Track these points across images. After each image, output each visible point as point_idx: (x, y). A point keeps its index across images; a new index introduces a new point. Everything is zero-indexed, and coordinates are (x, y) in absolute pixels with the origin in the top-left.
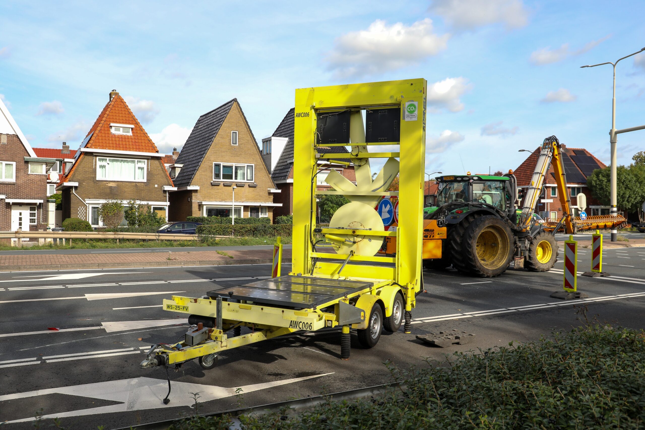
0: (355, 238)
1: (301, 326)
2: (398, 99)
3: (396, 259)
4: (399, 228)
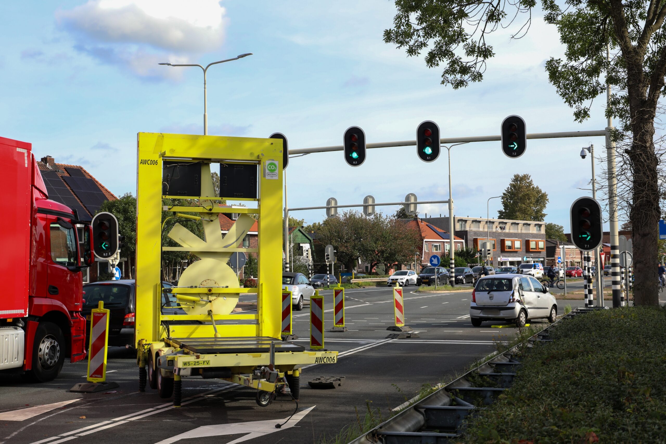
0: (210, 296)
1: (325, 361)
2: (258, 156)
3: (259, 315)
4: (262, 285)
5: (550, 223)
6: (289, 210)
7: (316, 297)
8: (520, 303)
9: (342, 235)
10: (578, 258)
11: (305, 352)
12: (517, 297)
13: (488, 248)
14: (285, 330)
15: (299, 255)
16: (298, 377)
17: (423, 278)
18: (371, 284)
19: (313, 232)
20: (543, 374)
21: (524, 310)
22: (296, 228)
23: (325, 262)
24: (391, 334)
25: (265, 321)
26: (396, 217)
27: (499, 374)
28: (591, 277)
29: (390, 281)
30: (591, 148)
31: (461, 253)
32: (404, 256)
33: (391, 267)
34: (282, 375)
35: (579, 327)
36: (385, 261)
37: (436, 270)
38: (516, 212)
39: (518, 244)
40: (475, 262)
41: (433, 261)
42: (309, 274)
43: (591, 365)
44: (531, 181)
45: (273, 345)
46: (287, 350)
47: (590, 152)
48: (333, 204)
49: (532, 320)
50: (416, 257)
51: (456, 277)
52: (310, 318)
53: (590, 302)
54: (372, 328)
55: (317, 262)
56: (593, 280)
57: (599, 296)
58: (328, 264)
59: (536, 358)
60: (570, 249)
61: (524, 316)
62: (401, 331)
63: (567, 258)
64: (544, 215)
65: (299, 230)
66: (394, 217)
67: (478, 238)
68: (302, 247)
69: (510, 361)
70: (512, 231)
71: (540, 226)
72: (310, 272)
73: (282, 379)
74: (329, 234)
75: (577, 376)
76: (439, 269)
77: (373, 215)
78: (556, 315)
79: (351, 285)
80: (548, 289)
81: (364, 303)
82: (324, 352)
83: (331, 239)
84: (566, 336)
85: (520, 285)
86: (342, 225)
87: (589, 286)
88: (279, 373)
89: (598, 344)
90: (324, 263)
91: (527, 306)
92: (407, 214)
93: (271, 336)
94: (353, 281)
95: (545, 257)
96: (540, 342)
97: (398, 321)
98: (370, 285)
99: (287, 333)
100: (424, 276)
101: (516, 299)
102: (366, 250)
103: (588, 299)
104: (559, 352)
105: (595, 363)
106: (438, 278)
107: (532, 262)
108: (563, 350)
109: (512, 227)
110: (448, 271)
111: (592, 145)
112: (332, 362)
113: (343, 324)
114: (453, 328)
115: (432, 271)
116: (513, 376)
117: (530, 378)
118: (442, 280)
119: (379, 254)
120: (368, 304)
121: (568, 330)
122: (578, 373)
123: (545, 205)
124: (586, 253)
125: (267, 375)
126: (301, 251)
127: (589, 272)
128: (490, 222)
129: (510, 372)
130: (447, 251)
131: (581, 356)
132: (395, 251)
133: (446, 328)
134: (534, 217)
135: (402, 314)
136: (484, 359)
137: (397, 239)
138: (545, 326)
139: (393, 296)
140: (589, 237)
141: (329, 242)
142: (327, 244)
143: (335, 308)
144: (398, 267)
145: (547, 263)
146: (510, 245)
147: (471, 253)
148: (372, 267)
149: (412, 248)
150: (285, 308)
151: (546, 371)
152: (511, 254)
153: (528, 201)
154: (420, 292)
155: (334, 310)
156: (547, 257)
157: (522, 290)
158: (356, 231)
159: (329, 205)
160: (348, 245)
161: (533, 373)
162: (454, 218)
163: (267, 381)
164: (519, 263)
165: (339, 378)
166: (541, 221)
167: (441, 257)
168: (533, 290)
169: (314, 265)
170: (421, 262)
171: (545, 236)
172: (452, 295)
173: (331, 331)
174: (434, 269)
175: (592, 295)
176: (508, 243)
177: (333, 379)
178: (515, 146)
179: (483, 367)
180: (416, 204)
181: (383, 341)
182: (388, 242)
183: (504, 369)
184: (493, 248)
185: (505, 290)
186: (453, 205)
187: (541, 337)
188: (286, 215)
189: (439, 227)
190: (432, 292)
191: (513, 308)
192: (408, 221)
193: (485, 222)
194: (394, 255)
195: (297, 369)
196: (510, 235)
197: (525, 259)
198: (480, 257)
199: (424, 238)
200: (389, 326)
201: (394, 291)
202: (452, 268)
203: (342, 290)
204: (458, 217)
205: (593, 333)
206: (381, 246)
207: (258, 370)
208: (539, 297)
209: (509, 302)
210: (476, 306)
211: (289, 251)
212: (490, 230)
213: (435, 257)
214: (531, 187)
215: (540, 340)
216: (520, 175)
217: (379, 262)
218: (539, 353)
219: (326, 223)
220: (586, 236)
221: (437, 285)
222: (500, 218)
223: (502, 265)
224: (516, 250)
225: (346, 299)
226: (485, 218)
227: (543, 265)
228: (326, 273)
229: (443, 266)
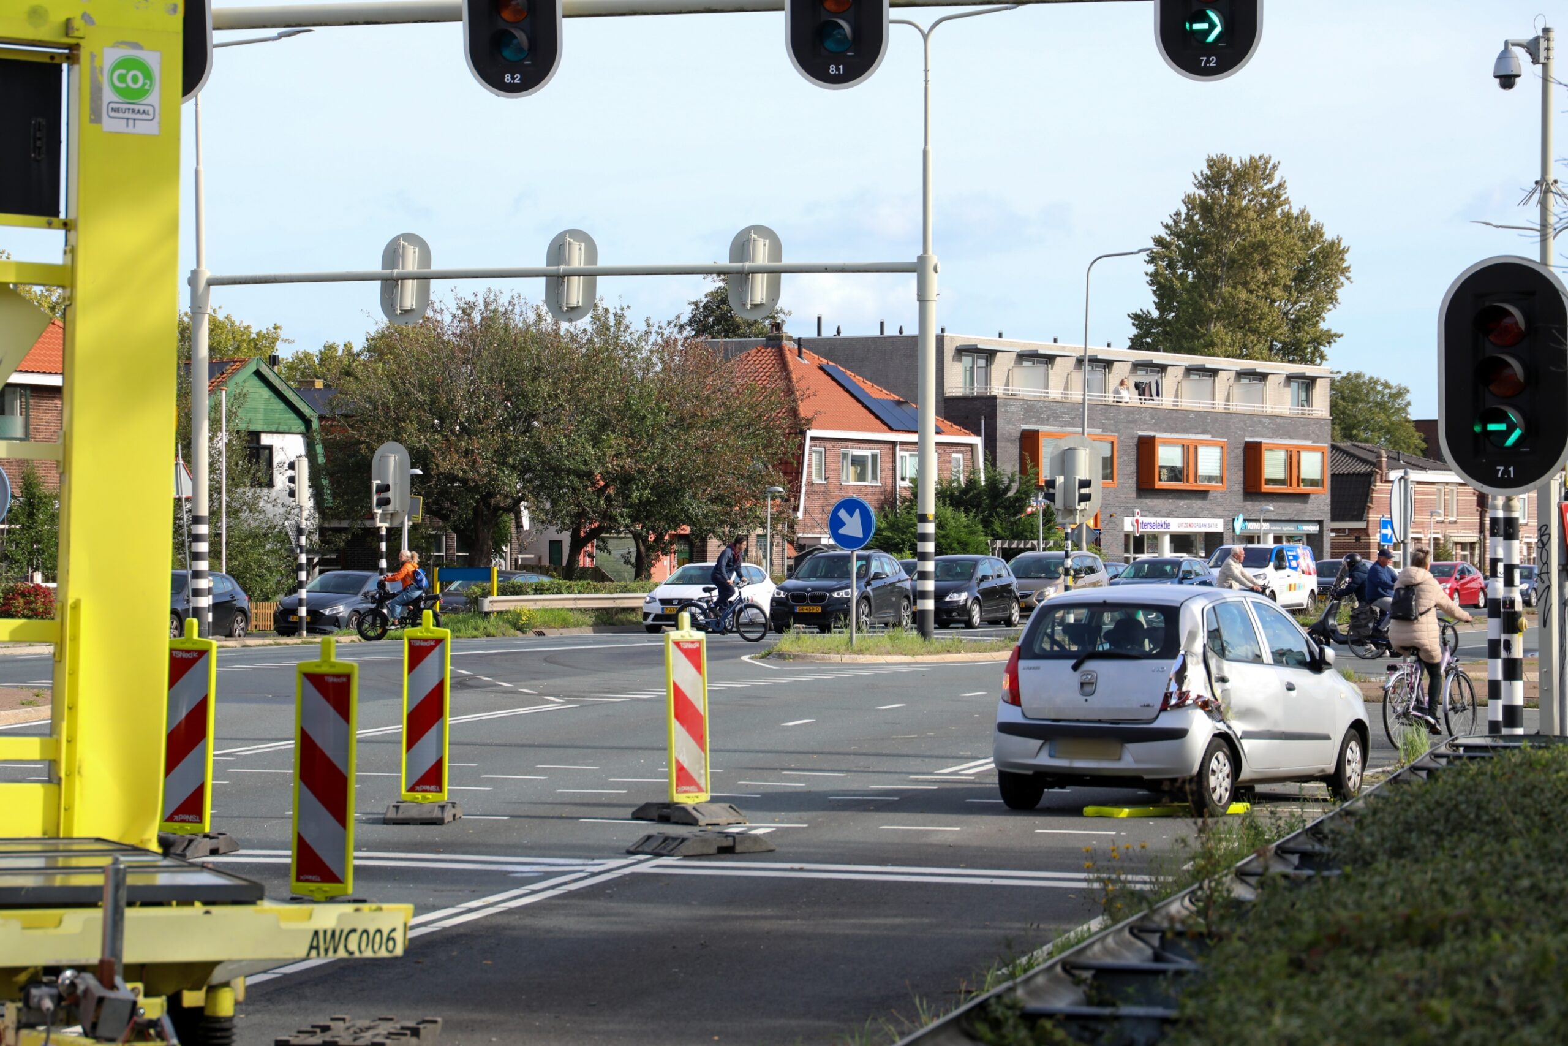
1: (353, 946)
2: (68, 26)
3: (58, 742)
4: (76, 606)
5: (1354, 370)
6: (211, 282)
7: (324, 669)
8: (1209, 713)
9: (450, 402)
10: (1466, 526)
11: (266, 905)
12: (1196, 684)
13: (1082, 474)
14: (178, 811)
15: (257, 483)
16: (230, 1019)
17: (798, 596)
18: (573, 617)
19: (319, 384)
20: (1291, 1010)
21: (1226, 742)
22: (243, 363)
23: (372, 517)
24: (649, 837)
25: (86, 769)
26: (688, 331)
27: (1107, 1011)
28: (1519, 607)
29: (657, 609)
30: (1543, 44)
31: (965, 492)
32: (718, 499)
33: (661, 547)
34: (153, 1008)
35: (1454, 815)
36: (635, 519)
37: (855, 566)
38: (1206, 321)
39: (1209, 461)
40: (1023, 532)
41: (842, 524)
42: (300, 567)
43: (1500, 976)
44: (1280, 186)
45: (117, 875)
46: (185, 896)
47: (1535, 61)
48: (411, 264)
49: (1259, 788)
50: (769, 508)
51: (939, 595)
52: (294, 759)
53: (1512, 715)
54: (567, 811)
55: (336, 517)
56: (1524, 620)
57: (1550, 690)
58: (383, 526)
59: (1265, 942)
60: (1434, 488)
61: (1227, 769)
62: (694, 822)
63: (1421, 526)
64: (1330, 337)
65: (258, 373)
66: (682, 327)
67: (1042, 428)
68: (270, 448)
69: (1157, 958)
70: (1187, 403)
71: (1308, 383)
72: (303, 559)
73: (154, 1024)
74: (391, 398)
75: (1436, 1018)
76: (868, 559)
77: (588, 318)
78: (1363, 768)
79: (482, 624)
80: (1330, 653)
81: (539, 698)
82: (349, 908)
83: (398, 419)
84: (1399, 852)
85: (1214, 635)
86: (452, 358)
87: (1508, 646)
88: (141, 1000)
89: (1533, 887)
90: (368, 524)
91: (1238, 727)
92: (740, 315)
93: (111, 833)
94: (494, 603)
95: (1326, 517)
96: (1286, 877)
97: (684, 778)
98: (565, 624)
99: (188, 826)
100: (804, 589)
101: (1193, 696)
102: (552, 469)
103: (1500, 703)
104: (1366, 918)
105: (1514, 965)
106: (865, 597)
107: (1271, 538)
108: (1384, 908)
109: (1187, 385)
110: (909, 569)
111: (1546, 30)
112: (383, 953)
113: (440, 789)
114: (919, 816)
115: (837, 567)
116: (1164, 1021)
117: (1235, 1028)
118: (880, 608)
119: (611, 491)
120: (554, 704)
121: (1409, 828)
122: (1441, 1005)
123: (1333, 291)
124: (1500, 501)
125: (87, 1009)
126: (263, 465)
127: (1509, 582)
128: (1094, 361)
129: (1151, 1002)
130: (906, 483)
131: (1458, 938)
132: (681, 478)
133: (891, 815)
134: (1285, 344)
135: (703, 750)
136: (1048, 948)
137: (690, 427)
138: (1314, 814)
139: (666, 674)
140: (1517, 433)
141: (391, 432)
142: (381, 439)
143: (411, 716)
144: (691, 546)
145: (1333, 546)
146: (1178, 462)
147: (1010, 494)
148: (577, 545)
149: (752, 465)
150: (183, 713)
151: (1307, 995)
152: (1182, 503)
153: (1261, 275)
154: (781, 656)
155: (403, 728)
156: (1334, 519)
157: (1222, 653)
158: (510, 384)
159: (394, 266)
160: (476, 443)
161: (1250, 1003)
162: (940, 340)
163: (86, 1034)
164: (1212, 541)
165: (412, 1024)
166: (1312, 362)
167: (881, 508)
168: (1267, 657)
169: (322, 531)
170: (791, 527)
171: (1328, 428)
172: (923, 674)
173: (386, 822)
174: (847, 559)
175: (1519, 686)
176: (1168, 456)
177: (384, 1028)
178: (1212, 27)
179: (1041, 980)
180: (775, 273)
181: (615, 867)
182: (651, 439)
183: (1130, 990)
184: (1105, 477)
185: (1149, 656)
186: (935, 282)
187: (1295, 859)
188: (197, 308)
189: (876, 379)
190: (836, 658)
191: (1180, 734)
192: (742, 348)
193: (1072, 362)
194: (677, 492)
195: (227, 984)
196: (1177, 420)
197: (1239, 525)
198: (1048, 515)
199: (809, 423)
200: (642, 801)
201: (671, 647)
202: (923, 557)
203: (439, 641)
204: (957, 337)
205: (1515, 843)
206: (617, 455)
207: (47, 984)
208: (1290, 688)
209: (1165, 706)
210: (1020, 720)
211: (211, 465)
212: (1094, 396)
213: (851, 505)
214: (1279, 211)
215: (1290, 871)
216: (1236, 162)
217: (608, 523)
218: (1280, 924)
219: (379, 347)
220: (1502, 427)
221: (859, 629)
222: (1136, 343)
223: (1139, 549)
224: (1202, 485)
225: (460, 684)
226: (1072, 345)
227: (1317, 555)
228: (375, 567)
229: (889, 546)
